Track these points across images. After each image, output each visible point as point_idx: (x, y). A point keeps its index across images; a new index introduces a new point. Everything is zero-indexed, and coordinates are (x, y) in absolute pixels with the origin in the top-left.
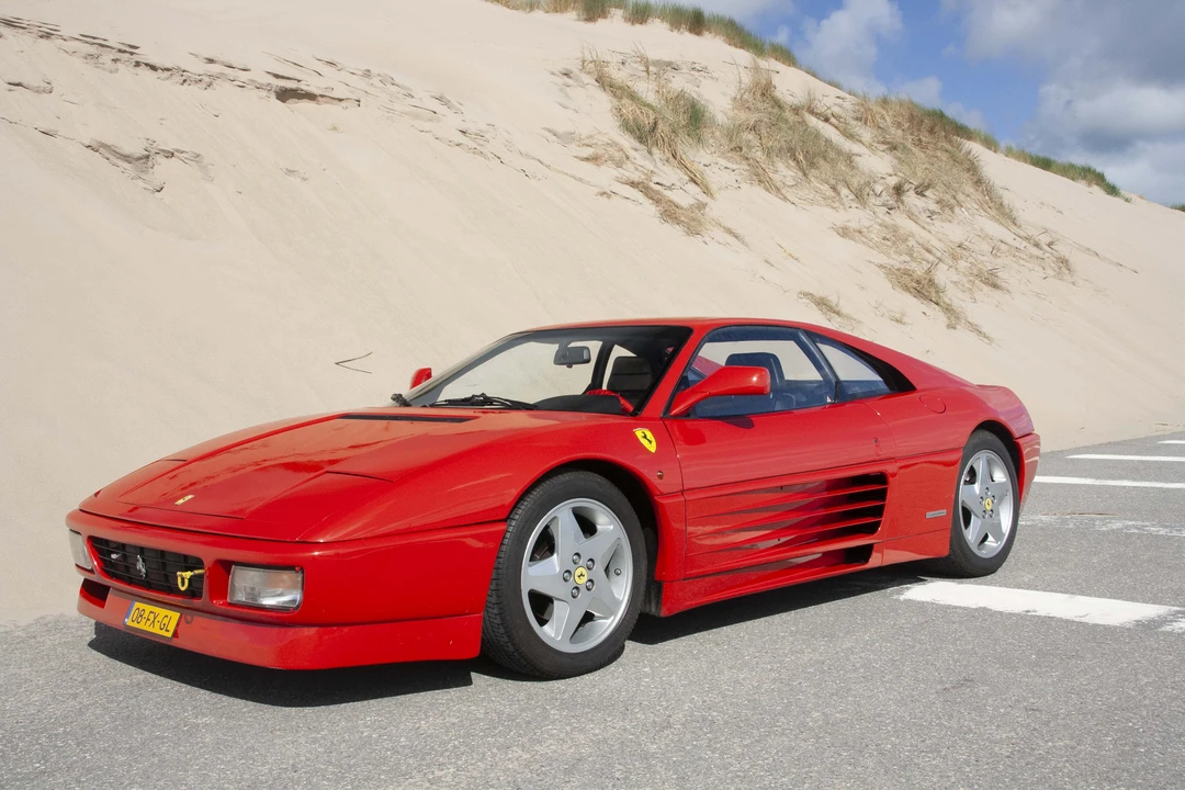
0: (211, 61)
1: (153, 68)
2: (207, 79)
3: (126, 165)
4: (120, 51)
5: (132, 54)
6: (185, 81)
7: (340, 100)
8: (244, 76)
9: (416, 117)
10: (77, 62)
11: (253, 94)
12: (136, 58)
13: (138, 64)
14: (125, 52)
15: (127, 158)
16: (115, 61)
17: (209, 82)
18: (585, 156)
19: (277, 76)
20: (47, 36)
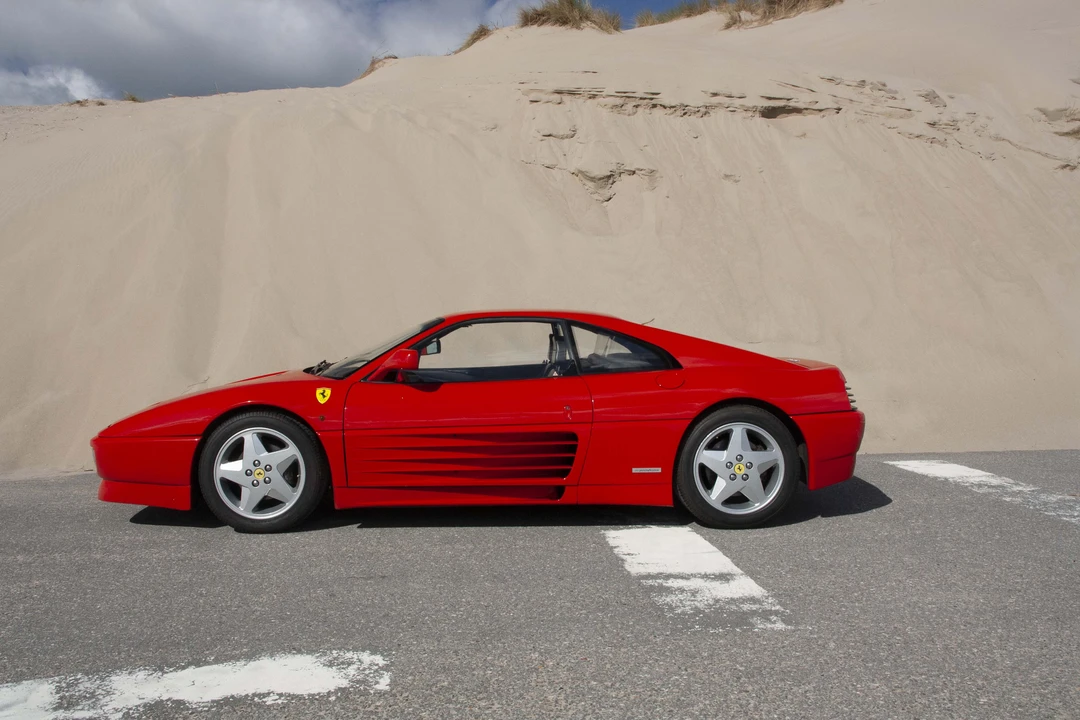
0: (715, 95)
1: (665, 107)
2: (703, 110)
3: (591, 184)
4: (641, 99)
5: (652, 99)
6: (685, 114)
7: (821, 111)
8: (737, 102)
9: (890, 115)
10: (605, 113)
11: (740, 115)
12: (654, 102)
13: (654, 106)
14: (645, 99)
15: (592, 179)
16: (637, 106)
17: (706, 111)
18: (1066, 130)
19: (770, 98)
20: (594, 97)
